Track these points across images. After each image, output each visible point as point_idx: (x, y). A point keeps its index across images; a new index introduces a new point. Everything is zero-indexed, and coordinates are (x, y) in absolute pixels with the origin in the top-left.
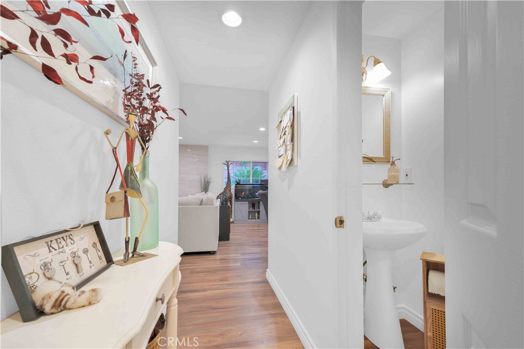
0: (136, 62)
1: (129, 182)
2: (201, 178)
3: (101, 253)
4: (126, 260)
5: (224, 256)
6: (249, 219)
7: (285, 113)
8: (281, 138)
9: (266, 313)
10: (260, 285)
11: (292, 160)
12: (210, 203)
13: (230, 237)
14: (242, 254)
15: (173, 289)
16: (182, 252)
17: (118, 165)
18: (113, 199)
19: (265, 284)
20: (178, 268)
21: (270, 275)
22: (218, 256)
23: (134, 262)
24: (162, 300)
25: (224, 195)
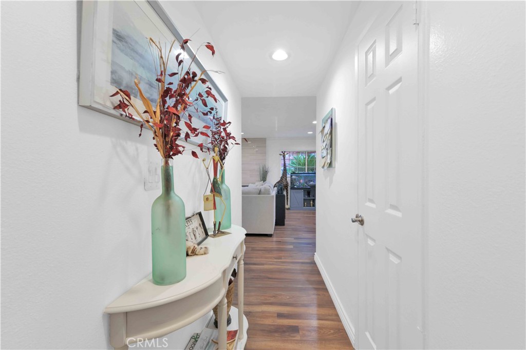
0: (217, 111)
1: (216, 188)
2: (260, 168)
3: (203, 230)
4: (214, 235)
5: (279, 239)
6: (304, 206)
7: (327, 120)
8: (324, 141)
9: (311, 286)
10: (308, 265)
11: (331, 162)
12: (267, 192)
13: (285, 222)
14: (295, 238)
15: (241, 254)
16: (246, 232)
17: (210, 178)
18: (207, 199)
19: (312, 265)
20: (244, 242)
21: (318, 258)
22: (274, 239)
23: (219, 236)
24: (236, 258)
25: (280, 185)
